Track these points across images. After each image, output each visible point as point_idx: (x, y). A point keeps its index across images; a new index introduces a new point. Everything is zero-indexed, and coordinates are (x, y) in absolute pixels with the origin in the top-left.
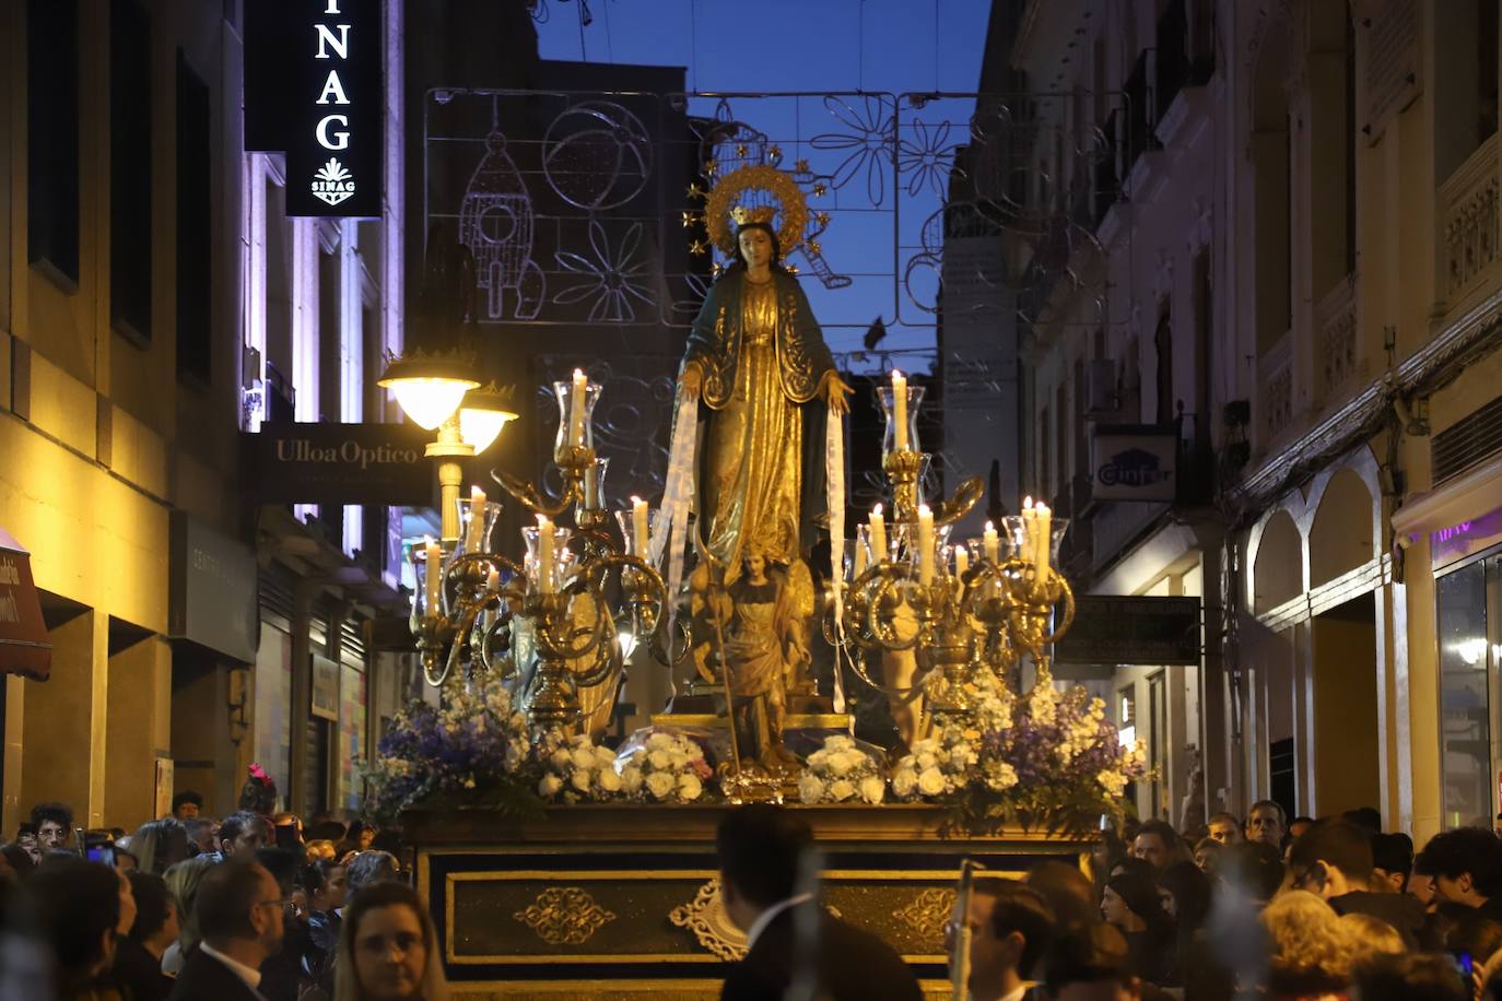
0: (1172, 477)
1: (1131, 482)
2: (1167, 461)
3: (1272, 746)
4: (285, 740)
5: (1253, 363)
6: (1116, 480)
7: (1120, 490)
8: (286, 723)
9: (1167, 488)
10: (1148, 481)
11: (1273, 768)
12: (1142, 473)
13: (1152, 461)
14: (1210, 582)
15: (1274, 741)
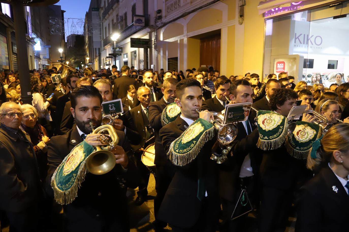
0: (144, 23)
1: (139, 23)
2: (144, 21)
3: (168, 59)
4: (7, 56)
5: (164, 3)
6: (137, 23)
7: (138, 24)
8: (7, 53)
9: (143, 24)
10: (141, 23)
11: (168, 61)
12: (140, 22)
13: (142, 20)
14: (150, 37)
15: (169, 58)
